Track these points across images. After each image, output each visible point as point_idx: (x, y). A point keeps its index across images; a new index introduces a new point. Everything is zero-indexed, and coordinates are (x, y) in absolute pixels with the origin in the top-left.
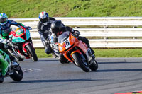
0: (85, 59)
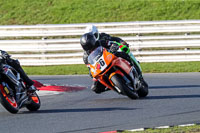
0: (129, 81)
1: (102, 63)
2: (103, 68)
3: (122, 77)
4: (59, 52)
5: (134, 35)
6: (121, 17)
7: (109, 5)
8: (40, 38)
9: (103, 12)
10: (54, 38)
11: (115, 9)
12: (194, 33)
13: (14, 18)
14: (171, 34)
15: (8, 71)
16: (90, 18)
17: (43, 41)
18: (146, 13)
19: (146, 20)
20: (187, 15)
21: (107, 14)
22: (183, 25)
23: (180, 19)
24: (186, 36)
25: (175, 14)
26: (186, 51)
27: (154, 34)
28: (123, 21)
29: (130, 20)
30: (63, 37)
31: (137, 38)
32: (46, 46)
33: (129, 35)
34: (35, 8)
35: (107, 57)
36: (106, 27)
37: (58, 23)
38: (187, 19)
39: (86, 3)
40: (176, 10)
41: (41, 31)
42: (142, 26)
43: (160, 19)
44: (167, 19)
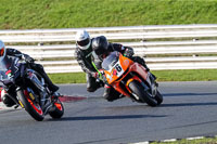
0: (147, 88)
1: (119, 69)
2: (119, 74)
3: (141, 83)
4: (57, 59)
5: (139, 40)
6: (123, 22)
7: (111, 8)
8: (36, 44)
9: (104, 16)
10: (51, 43)
11: (117, 12)
12: (203, 38)
13: (8, 23)
14: (178, 40)
15: (33, 75)
16: (90, 22)
17: (39, 47)
18: (151, 17)
19: (151, 24)
20: (195, 19)
21: (108, 18)
22: (191, 29)
23: (189, 23)
24: (194, 42)
25: (183, 18)
26: (194, 58)
27: (160, 40)
28: (126, 25)
29: (133, 25)
30: (61, 43)
31: (142, 43)
32: (42, 53)
33: (133, 40)
34: (31, 12)
35: (124, 61)
36: (108, 32)
37: (55, 27)
38: (196, 23)
39: (86, 6)
40: (184, 13)
41: (37, 37)
42: (147, 31)
43: (166, 24)
44: (173, 23)
